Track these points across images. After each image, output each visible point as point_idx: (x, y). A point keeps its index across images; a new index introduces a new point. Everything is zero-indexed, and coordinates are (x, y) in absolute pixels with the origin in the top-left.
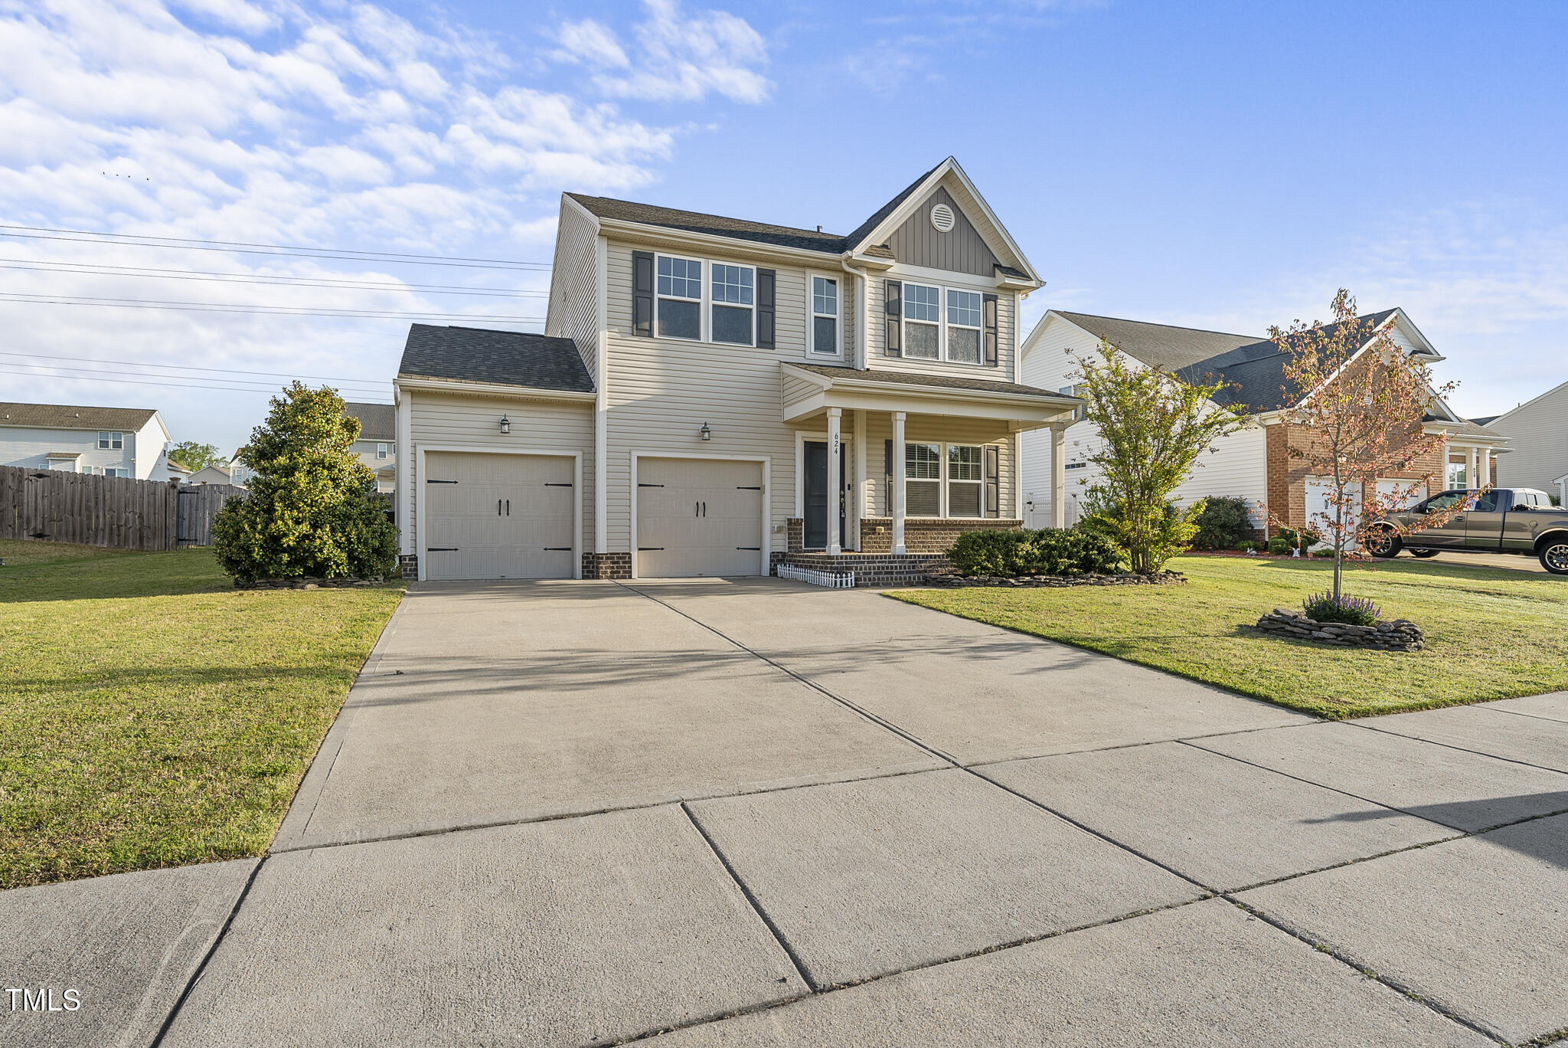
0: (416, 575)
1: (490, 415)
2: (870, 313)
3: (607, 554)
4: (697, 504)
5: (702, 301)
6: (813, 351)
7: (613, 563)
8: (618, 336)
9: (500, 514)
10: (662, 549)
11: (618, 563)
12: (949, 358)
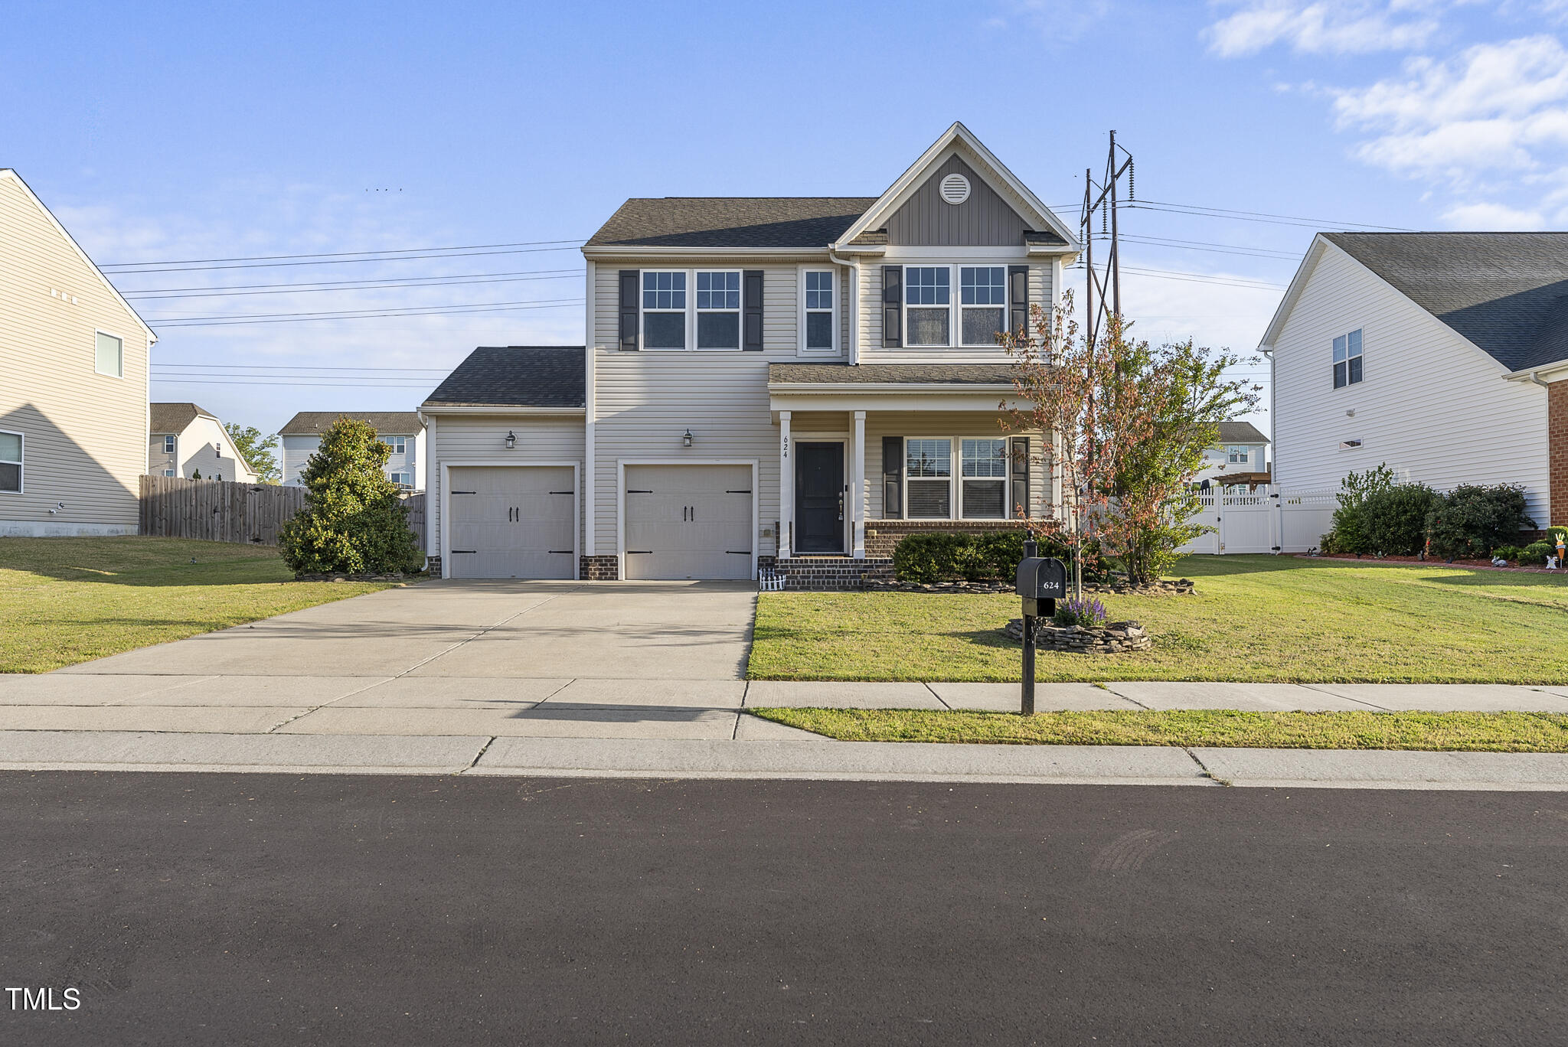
0: (441, 574)
1: (499, 432)
2: (862, 303)
3: (595, 557)
4: (686, 508)
5: (686, 310)
6: (805, 349)
7: (600, 565)
8: (606, 352)
9: (511, 520)
10: (651, 552)
11: (606, 565)
12: (963, 343)
